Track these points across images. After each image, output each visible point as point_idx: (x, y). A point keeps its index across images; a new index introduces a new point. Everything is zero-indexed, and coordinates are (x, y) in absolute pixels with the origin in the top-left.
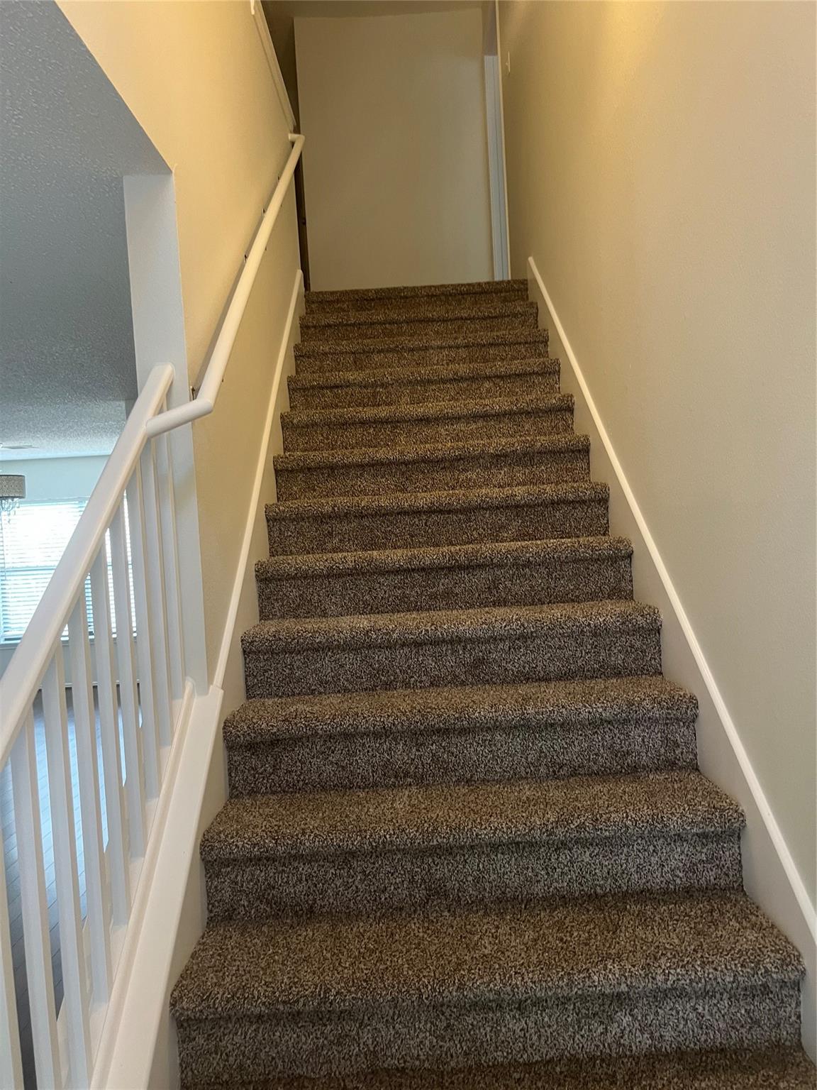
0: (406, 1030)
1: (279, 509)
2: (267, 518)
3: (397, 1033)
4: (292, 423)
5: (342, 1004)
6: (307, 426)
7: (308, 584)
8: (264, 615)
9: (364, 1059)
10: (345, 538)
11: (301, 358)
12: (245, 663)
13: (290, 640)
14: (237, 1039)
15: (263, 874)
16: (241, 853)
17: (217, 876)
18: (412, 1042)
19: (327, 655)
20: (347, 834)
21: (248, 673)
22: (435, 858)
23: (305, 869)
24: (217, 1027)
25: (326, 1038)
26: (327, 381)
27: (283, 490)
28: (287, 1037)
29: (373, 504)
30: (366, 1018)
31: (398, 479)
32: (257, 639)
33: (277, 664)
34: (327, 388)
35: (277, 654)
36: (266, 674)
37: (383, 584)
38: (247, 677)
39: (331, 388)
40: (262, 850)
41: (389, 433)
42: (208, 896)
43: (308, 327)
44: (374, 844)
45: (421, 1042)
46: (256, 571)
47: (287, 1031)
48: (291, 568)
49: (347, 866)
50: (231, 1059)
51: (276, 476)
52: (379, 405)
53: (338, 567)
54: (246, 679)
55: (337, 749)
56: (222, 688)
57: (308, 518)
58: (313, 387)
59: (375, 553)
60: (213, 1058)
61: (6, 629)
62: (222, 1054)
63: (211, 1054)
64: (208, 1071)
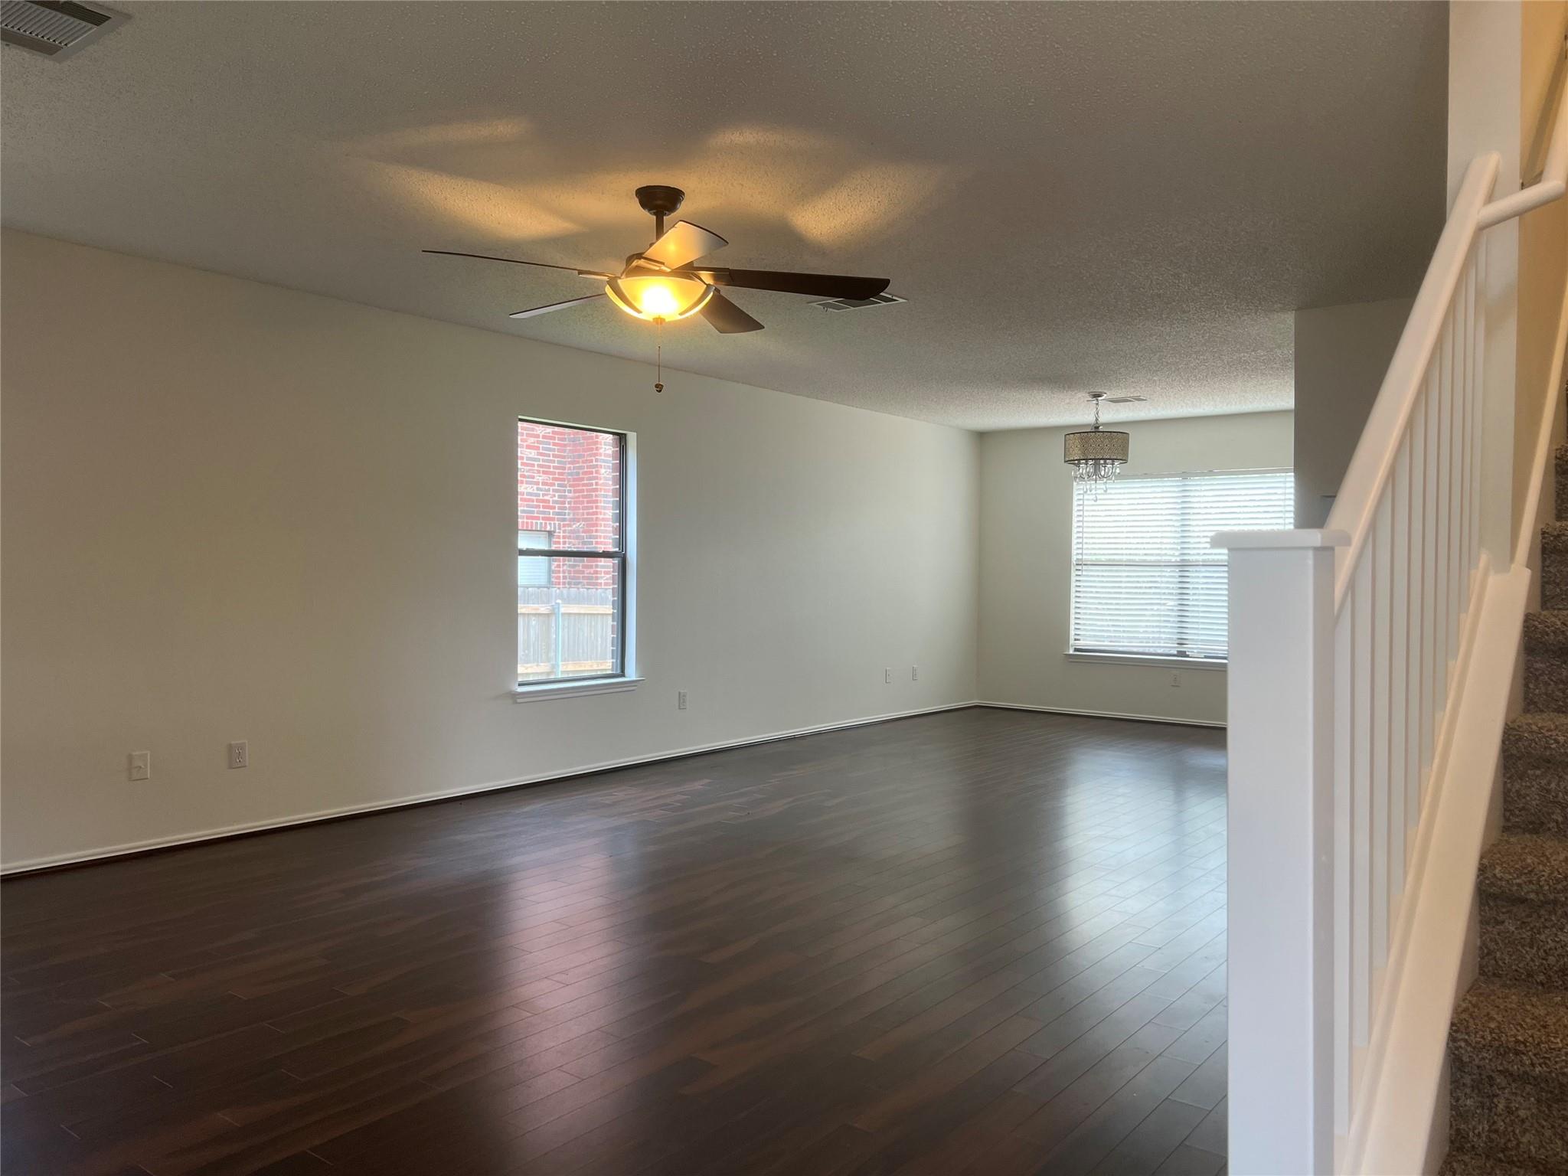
12: (1543, 567)
16: (1562, 751)
17: (1521, 777)
21: (1545, 580)
24: (1535, 915)
38: (1543, 584)
42: (1506, 801)
46: (1557, 458)
50: (1552, 960)
56: (1527, 567)
60: (1527, 952)
61: (1077, 637)
62: (1539, 949)
63: (1523, 946)
64: (1517, 965)
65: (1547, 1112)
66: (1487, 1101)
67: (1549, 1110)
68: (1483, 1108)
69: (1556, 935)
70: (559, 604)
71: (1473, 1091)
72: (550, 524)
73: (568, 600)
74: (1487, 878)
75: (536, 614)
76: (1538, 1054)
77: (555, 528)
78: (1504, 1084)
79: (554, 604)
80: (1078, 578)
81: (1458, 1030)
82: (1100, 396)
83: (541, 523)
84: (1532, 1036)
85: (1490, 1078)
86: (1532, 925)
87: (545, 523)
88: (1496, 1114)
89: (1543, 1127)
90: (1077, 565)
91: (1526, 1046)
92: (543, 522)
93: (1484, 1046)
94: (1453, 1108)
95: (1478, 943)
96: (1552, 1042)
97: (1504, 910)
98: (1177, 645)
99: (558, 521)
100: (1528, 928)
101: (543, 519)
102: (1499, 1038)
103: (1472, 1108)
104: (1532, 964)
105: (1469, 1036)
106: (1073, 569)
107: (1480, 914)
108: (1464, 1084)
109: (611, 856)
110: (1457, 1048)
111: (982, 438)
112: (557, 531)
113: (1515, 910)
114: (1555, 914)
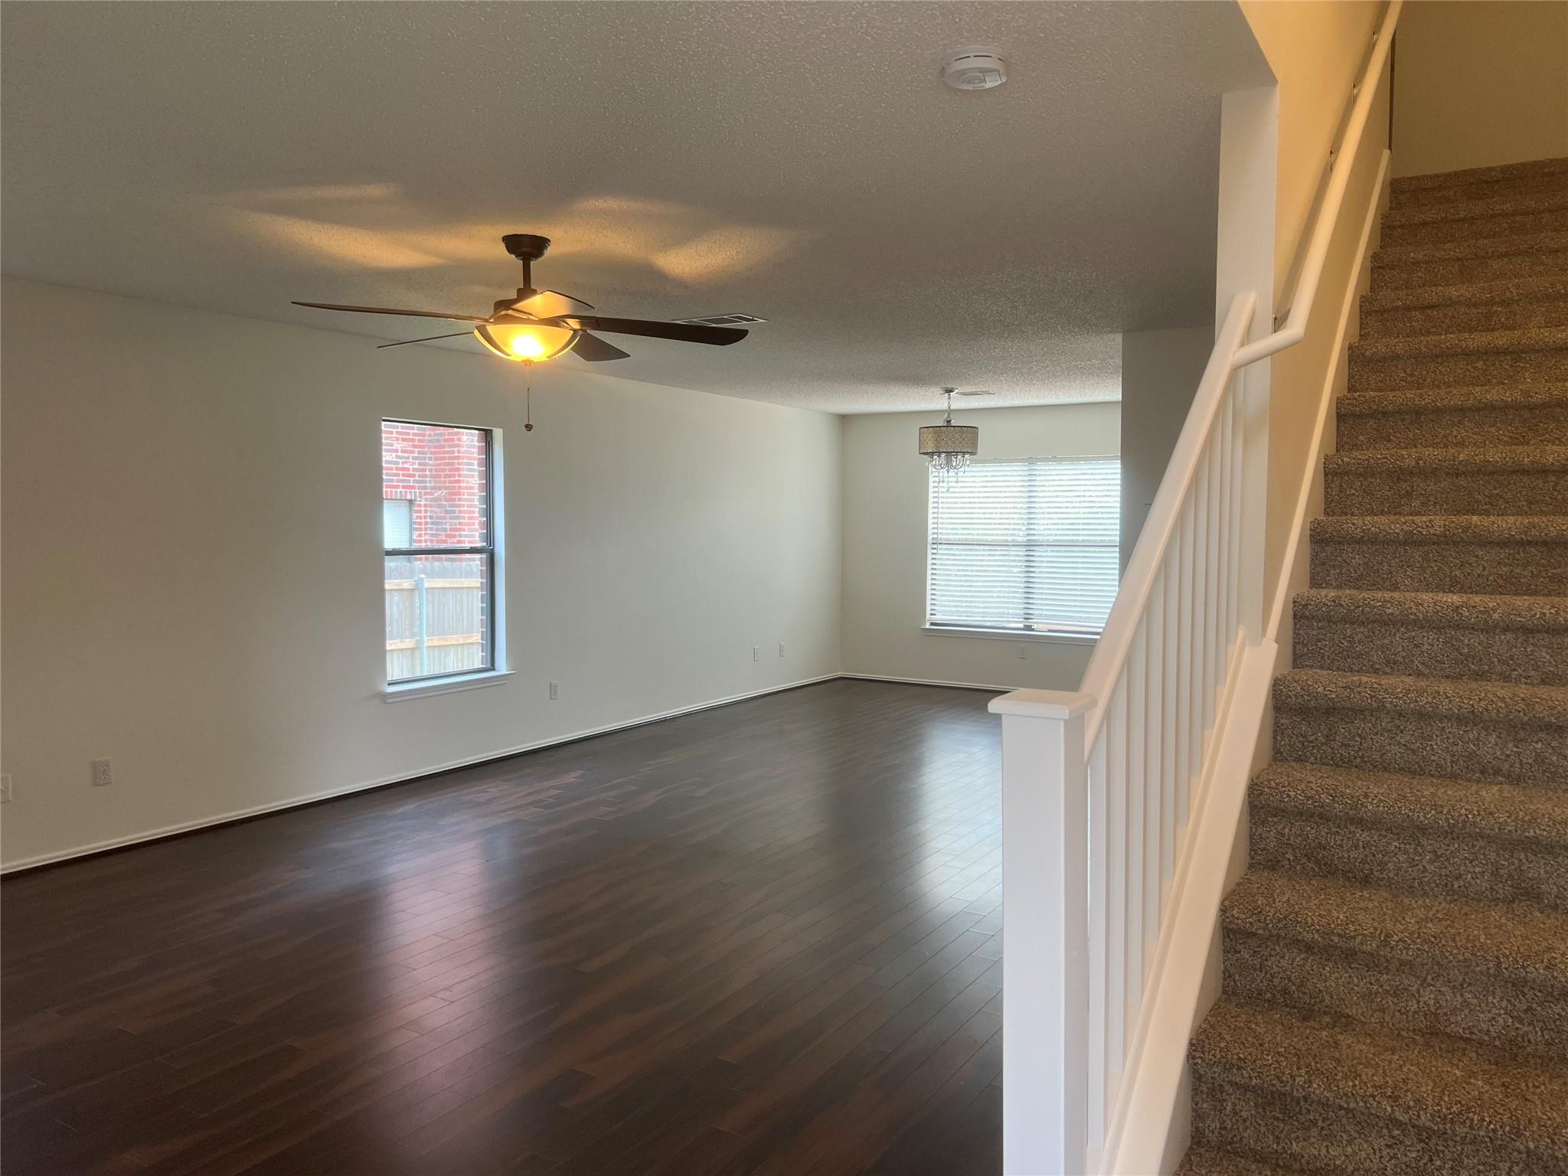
0: (1475, 1001)
1: (1343, 461)
2: (1325, 471)
3: (1465, 1001)
4: (1363, 355)
5: (1404, 952)
6: (1385, 359)
7: (1377, 550)
8: (1315, 582)
9: (1423, 1019)
10: (1430, 501)
11: (1380, 270)
12: (1295, 629)
13: (1352, 608)
14: (1283, 963)
15: (1314, 831)
16: (1293, 804)
17: (1263, 823)
18: (1482, 1015)
19: (1398, 631)
20: (1419, 805)
21: (1297, 641)
22: (1530, 855)
23: (1363, 836)
24: (1264, 946)
25: (1381, 986)
26: (1418, 299)
27: (1345, 439)
28: (1337, 975)
29: (1476, 458)
30: (1429, 977)
31: (1516, 428)
32: (1312, 603)
33: (1334, 634)
34: (1415, 309)
35: (1335, 623)
36: (1319, 644)
37: (1482, 558)
38: (1295, 645)
39: (1422, 308)
40: (1317, 804)
41: (1507, 367)
42: (1251, 842)
43: (1393, 228)
44: (1452, 821)
45: (1494, 1018)
46: (1311, 530)
47: (1338, 968)
48: (1356, 529)
49: (1414, 841)
50: (1276, 981)
51: (1338, 422)
52: (1493, 330)
53: (1420, 532)
54: (1294, 646)
55: (1407, 729)
57: (1380, 473)
58: (1396, 309)
59: (1475, 518)
60: (1257, 975)
61: (933, 612)
62: (1266, 973)
63: (1255, 970)
64: (1250, 985)
65: (1262, 1113)
66: (1218, 1105)
67: (1264, 1112)
68: (1215, 1111)
69: (1279, 962)
70: (422, 579)
71: (1208, 1097)
72: (410, 493)
73: (432, 575)
74: (1228, 917)
75: (399, 590)
76: (1254, 1069)
77: (415, 496)
78: (1231, 1091)
79: (417, 579)
80: (934, 556)
81: (1196, 1049)
82: (951, 391)
83: (401, 492)
84: (1250, 1054)
85: (1221, 1086)
86: (1261, 954)
87: (406, 492)
88: (1225, 1115)
89: (1260, 1125)
90: (933, 543)
91: (1245, 1063)
92: (403, 490)
93: (1215, 1062)
94: (1194, 1110)
95: (1222, 968)
96: (1265, 1059)
97: (1241, 942)
98: (1023, 620)
99: (418, 489)
100: (1259, 956)
101: (403, 487)
102: (1226, 1055)
103: (1207, 1110)
104: (1261, 985)
105: (1204, 1054)
106: (929, 547)
107: (1224, 945)
108: (1202, 1092)
109: (487, 861)
110: (1195, 1064)
111: (844, 420)
112: (418, 499)
113: (1249, 941)
114: (1279, 945)
